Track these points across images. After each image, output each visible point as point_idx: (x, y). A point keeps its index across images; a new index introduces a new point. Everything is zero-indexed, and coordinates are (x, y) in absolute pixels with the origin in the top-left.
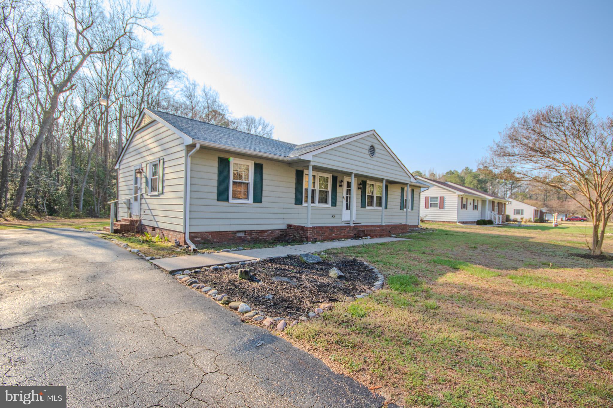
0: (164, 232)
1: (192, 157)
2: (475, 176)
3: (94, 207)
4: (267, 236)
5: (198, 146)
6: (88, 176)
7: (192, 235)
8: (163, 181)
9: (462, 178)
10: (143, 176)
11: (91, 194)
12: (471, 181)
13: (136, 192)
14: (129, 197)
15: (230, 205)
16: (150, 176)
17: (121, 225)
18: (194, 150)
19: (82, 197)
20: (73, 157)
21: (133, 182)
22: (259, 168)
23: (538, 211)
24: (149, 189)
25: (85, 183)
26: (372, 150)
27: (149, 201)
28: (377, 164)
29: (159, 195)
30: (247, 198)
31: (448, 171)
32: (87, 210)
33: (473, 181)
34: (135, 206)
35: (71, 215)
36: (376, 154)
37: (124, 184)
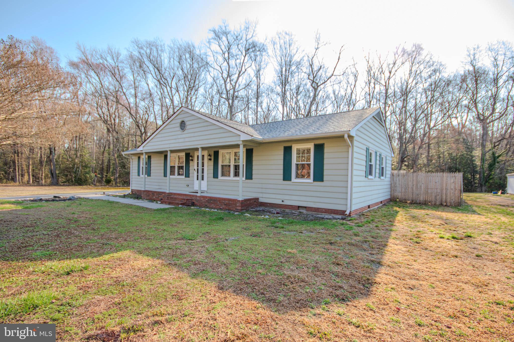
26: (183, 125)
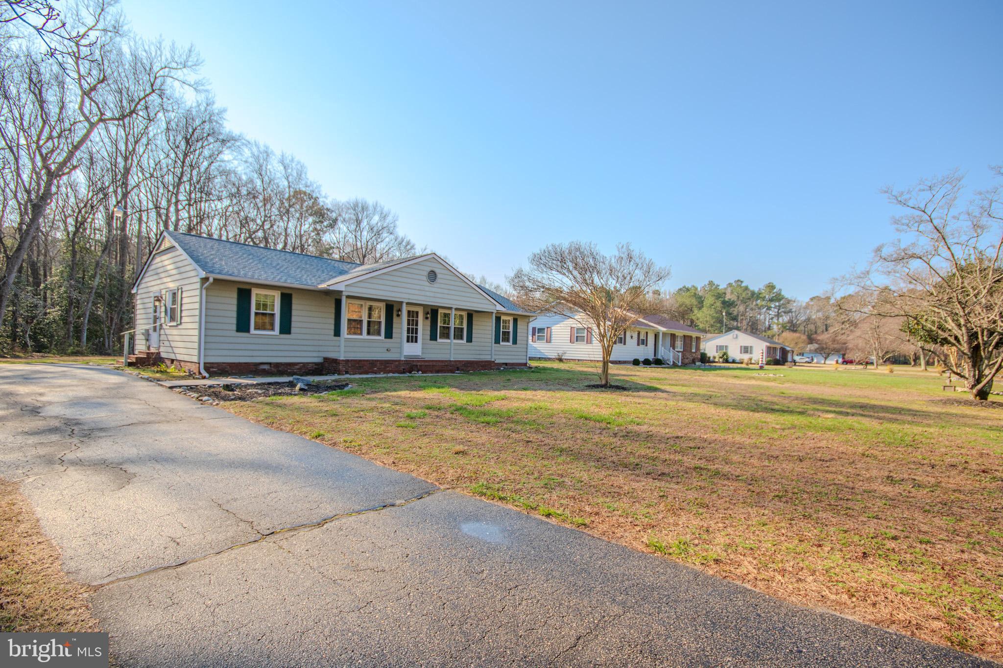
0: (182, 364)
1: (207, 289)
2: (719, 296)
3: (104, 340)
4: (298, 369)
5: (211, 280)
6: (96, 293)
7: (208, 365)
8: (181, 311)
9: (700, 297)
10: (162, 305)
11: (100, 321)
12: (712, 303)
13: (155, 322)
14: (147, 327)
15: (250, 336)
16: (169, 305)
17: (136, 358)
18: (208, 283)
19: (86, 325)
20: (75, 266)
21: (151, 310)
22: (287, 298)
23: (775, 349)
24: (168, 318)
25: (90, 305)
26: (433, 276)
27: (168, 332)
28: (439, 290)
29: (177, 325)
30: (273, 329)
31: (681, 287)
32: (93, 344)
33: (715, 303)
34: (154, 336)
35: (69, 351)
36: (438, 280)
37: (142, 311)
